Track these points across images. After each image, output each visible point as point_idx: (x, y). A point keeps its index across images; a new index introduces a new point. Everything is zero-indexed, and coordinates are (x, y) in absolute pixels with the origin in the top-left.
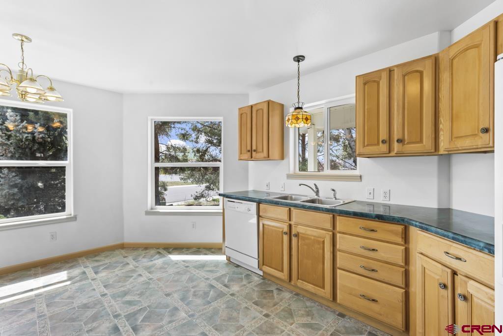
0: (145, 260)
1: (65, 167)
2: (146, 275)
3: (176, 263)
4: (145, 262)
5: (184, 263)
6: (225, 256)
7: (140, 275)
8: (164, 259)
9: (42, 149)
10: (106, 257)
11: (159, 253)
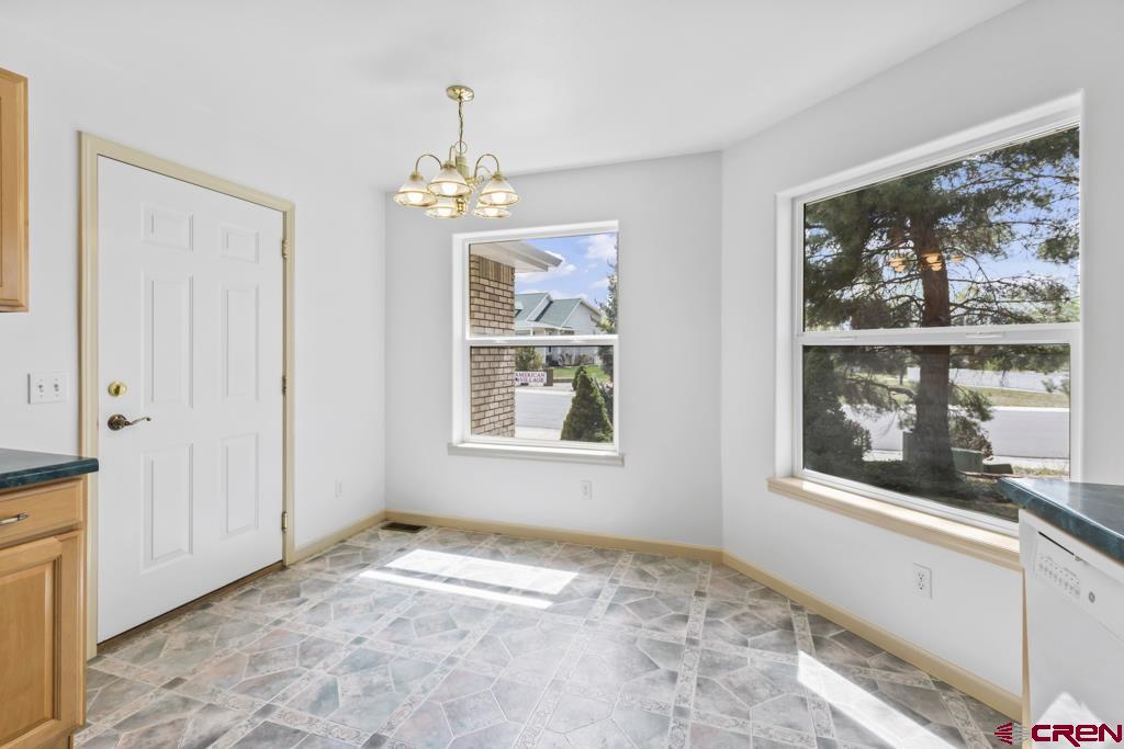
1: (612, 347)
3: (805, 699)
11: (789, 625)
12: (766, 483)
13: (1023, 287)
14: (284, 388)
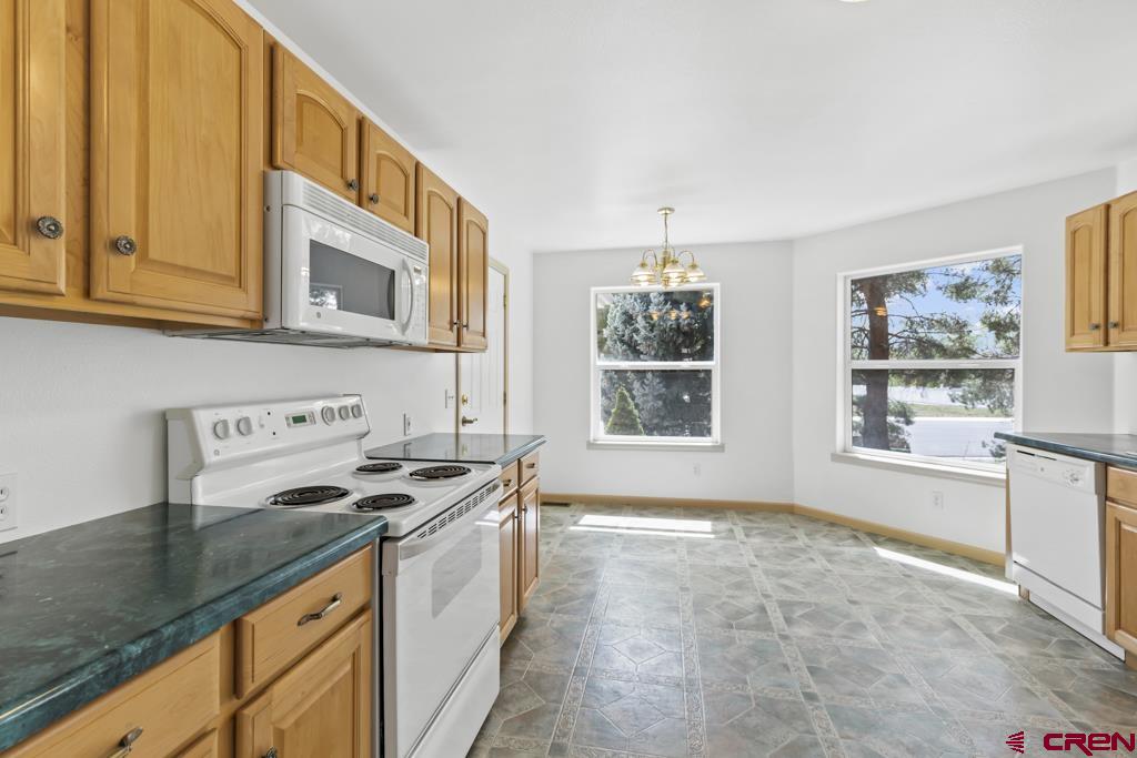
0: (825, 541)
1: (710, 371)
2: (821, 563)
3: (886, 563)
4: (824, 543)
5: (902, 568)
6: (1017, 587)
7: (812, 560)
8: (861, 550)
9: (688, 342)
10: (764, 519)
11: (856, 537)
12: (830, 457)
13: (937, 322)
14: (505, 401)
